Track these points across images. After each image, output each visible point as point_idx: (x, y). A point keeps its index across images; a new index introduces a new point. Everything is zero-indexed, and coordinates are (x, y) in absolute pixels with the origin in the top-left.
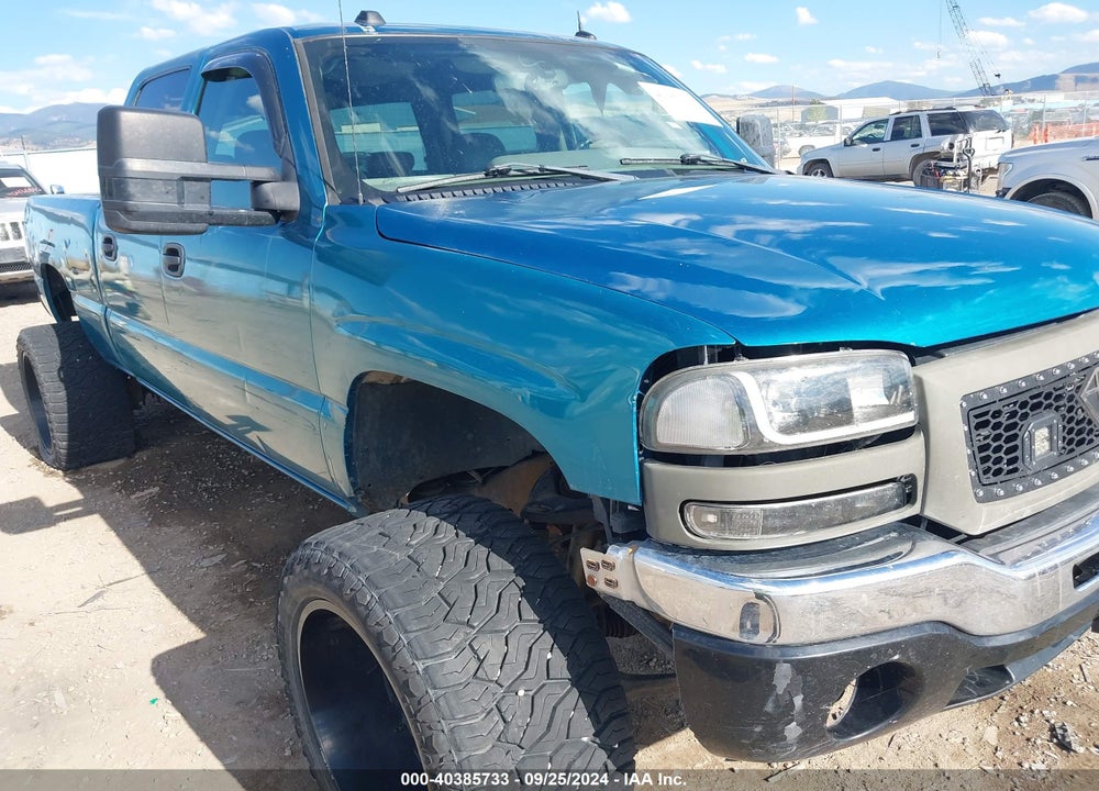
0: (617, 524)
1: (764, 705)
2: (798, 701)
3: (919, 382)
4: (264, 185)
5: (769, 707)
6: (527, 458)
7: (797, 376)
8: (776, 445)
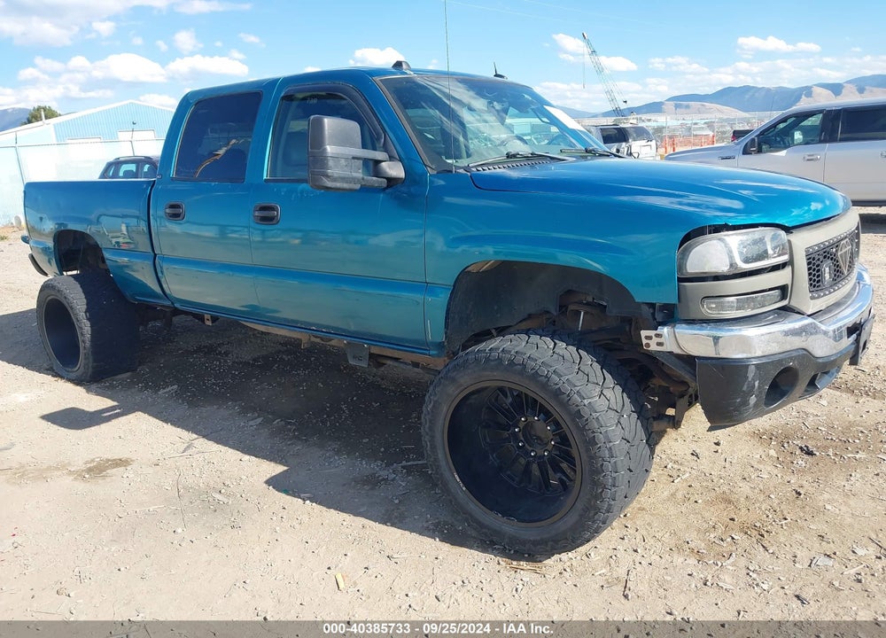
0: (659, 317)
1: (742, 387)
2: (757, 384)
3: (789, 241)
4: (383, 163)
5: (745, 388)
6: (524, 320)
7: (734, 240)
8: (742, 269)
